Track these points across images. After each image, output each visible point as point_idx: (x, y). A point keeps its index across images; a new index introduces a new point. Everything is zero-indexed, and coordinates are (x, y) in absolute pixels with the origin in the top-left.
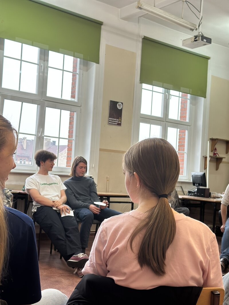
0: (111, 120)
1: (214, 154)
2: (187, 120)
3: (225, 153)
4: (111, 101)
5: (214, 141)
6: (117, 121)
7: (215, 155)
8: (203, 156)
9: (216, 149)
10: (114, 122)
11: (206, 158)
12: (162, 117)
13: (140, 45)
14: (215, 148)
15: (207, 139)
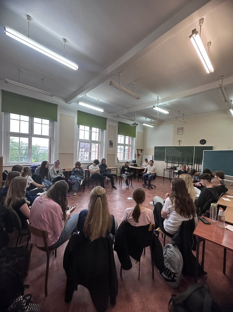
1: (138, 153)
2: (131, 144)
3: (141, 153)
4: (110, 141)
5: (138, 150)
10: (111, 147)
11: (136, 155)
12: (124, 144)
13: (118, 124)
15: (136, 149)
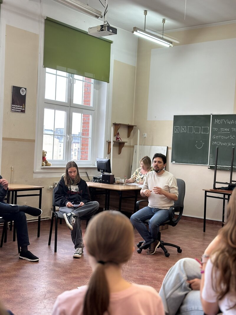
0: (14, 107)
1: (117, 138)
2: (91, 105)
3: (127, 137)
4: (14, 87)
5: (116, 126)
6: (20, 108)
7: (118, 140)
8: (107, 141)
9: (118, 134)
10: (17, 109)
11: (109, 143)
12: (67, 102)
14: (118, 132)
15: (110, 124)
